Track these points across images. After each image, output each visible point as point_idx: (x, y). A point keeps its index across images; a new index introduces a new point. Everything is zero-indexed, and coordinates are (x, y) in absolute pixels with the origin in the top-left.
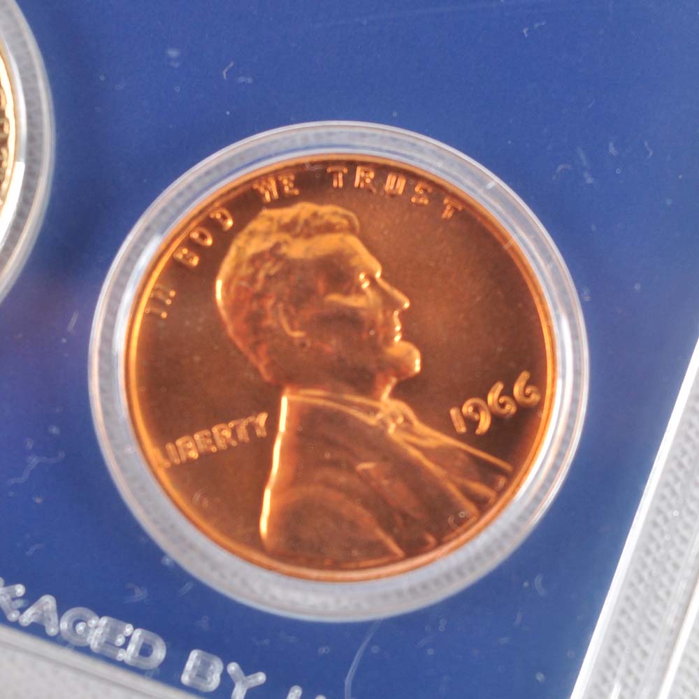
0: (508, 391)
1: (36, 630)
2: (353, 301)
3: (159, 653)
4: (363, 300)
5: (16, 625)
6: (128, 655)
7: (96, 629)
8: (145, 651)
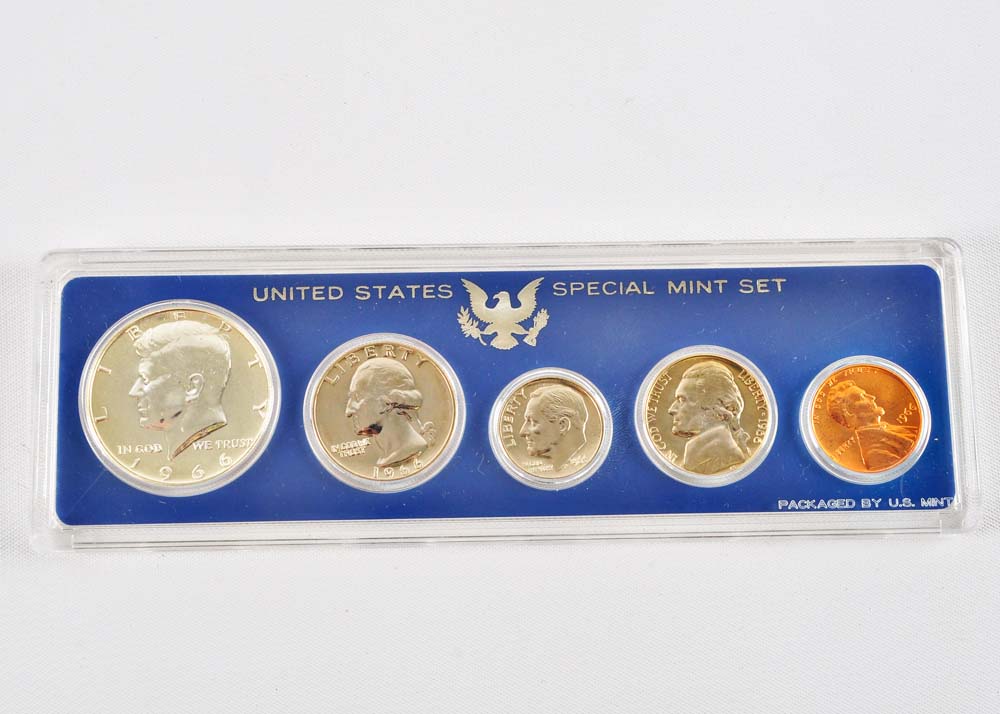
0: (908, 409)
1: (822, 509)
2: (861, 402)
3: (854, 504)
4: (865, 401)
5: (817, 510)
6: (847, 506)
7: (837, 503)
8: (850, 504)
